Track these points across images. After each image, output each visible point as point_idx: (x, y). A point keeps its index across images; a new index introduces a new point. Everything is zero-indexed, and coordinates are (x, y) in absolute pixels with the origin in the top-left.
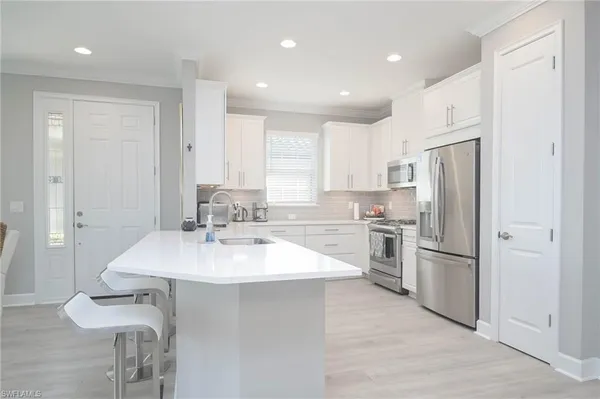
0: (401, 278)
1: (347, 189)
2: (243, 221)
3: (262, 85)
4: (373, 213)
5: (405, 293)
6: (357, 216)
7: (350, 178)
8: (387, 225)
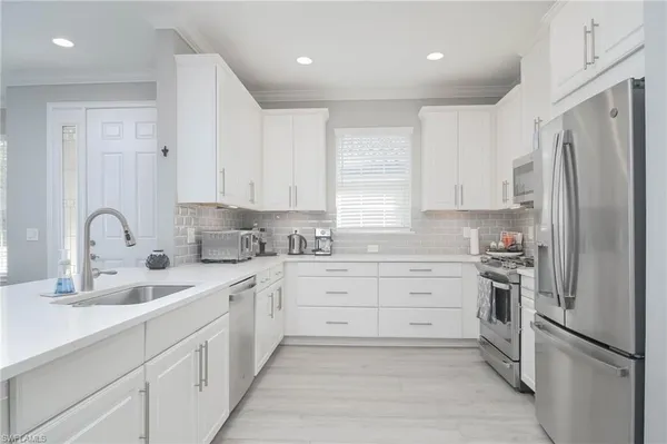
0: (519, 361)
1: (454, 208)
2: (301, 253)
3: (304, 61)
4: (501, 244)
5: (524, 389)
6: (475, 249)
7: (459, 190)
8: (499, 265)
